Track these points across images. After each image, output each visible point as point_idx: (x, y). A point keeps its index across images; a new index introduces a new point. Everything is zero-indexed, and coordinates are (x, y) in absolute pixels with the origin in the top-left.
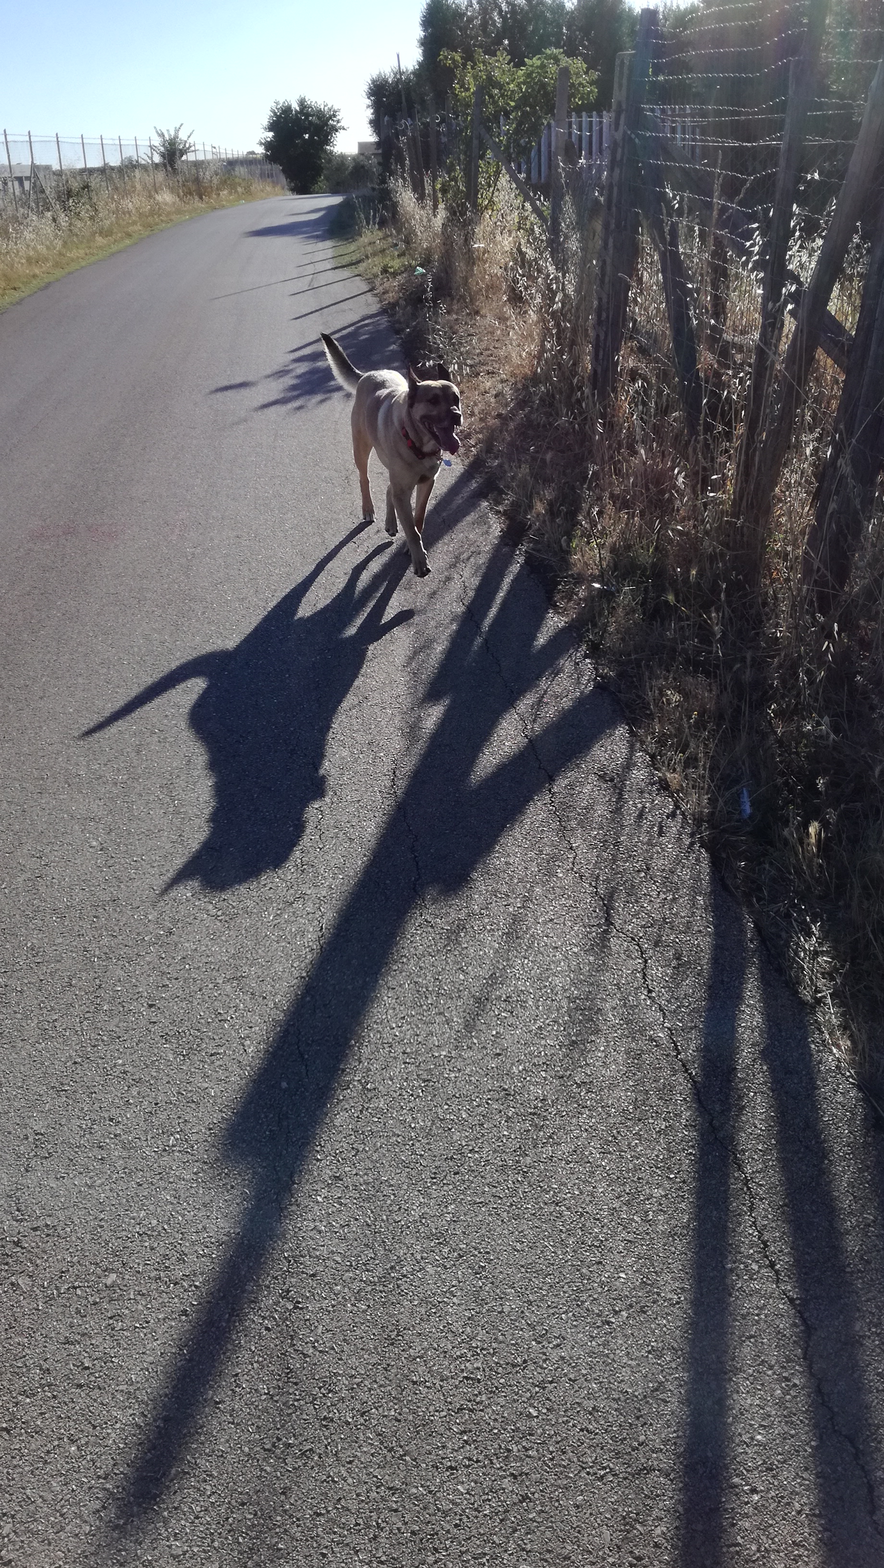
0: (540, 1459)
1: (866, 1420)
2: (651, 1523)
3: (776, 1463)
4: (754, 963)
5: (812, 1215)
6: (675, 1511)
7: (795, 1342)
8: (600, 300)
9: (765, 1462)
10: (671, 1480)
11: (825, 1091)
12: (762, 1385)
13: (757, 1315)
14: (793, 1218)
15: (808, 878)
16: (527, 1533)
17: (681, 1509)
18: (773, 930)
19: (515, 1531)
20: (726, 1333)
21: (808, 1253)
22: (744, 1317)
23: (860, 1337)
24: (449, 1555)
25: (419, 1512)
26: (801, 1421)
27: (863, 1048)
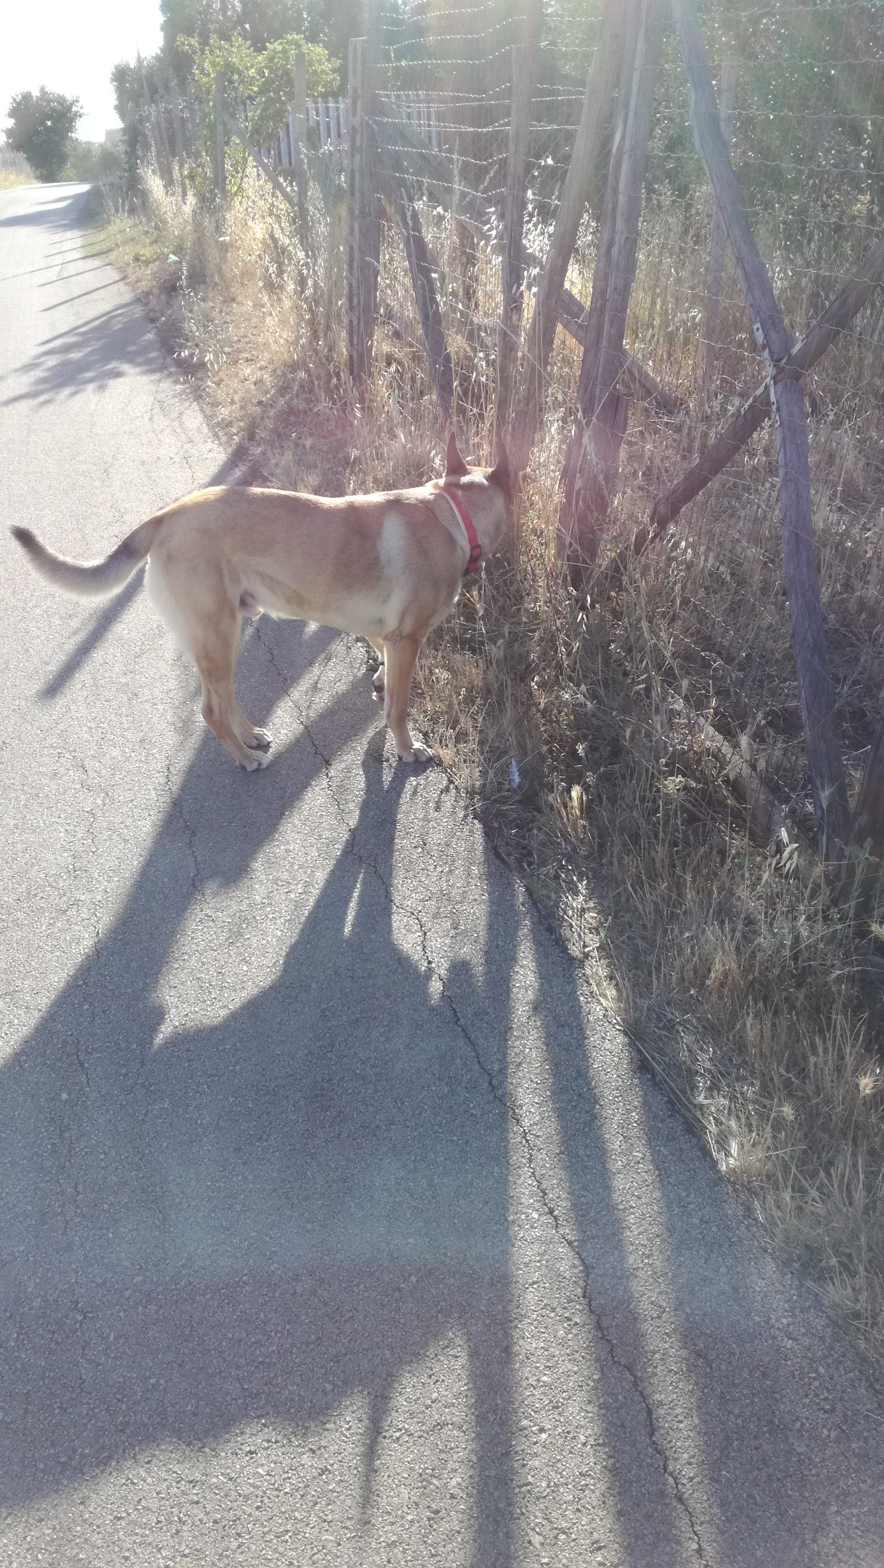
0: (337, 1430)
1: (643, 1348)
2: (446, 1476)
3: (561, 1400)
4: (526, 925)
5: (586, 1159)
6: (469, 1461)
7: (574, 1282)
8: (350, 285)
9: (551, 1401)
10: (464, 1432)
11: (593, 1039)
12: (546, 1327)
13: (539, 1261)
14: (568, 1164)
15: (573, 840)
16: (328, 1504)
17: (474, 1459)
18: (544, 892)
19: (316, 1504)
20: (510, 1282)
21: (584, 1196)
22: (526, 1265)
23: (634, 1269)
24: (252, 1538)
25: (220, 1501)
26: (583, 1357)
27: (627, 995)
